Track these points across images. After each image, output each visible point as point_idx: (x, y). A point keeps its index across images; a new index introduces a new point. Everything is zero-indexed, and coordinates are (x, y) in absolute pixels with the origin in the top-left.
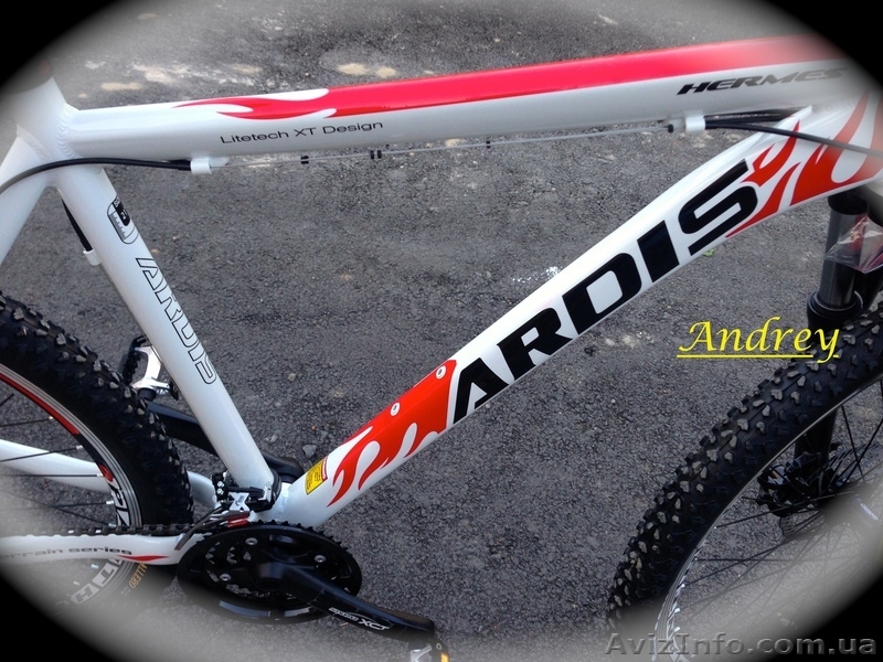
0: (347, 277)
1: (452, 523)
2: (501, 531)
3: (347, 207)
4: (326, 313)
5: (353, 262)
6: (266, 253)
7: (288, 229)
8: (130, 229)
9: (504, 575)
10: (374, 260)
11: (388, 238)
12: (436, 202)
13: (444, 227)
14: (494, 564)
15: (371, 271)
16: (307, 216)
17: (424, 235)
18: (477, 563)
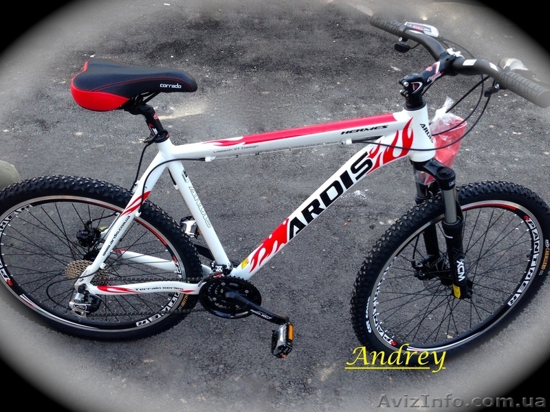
0: (264, 198)
1: (306, 297)
2: (327, 300)
3: (265, 167)
4: (255, 213)
5: (267, 191)
6: (229, 188)
7: (238, 178)
8: (187, 178)
9: (327, 316)
10: (276, 190)
11: (283, 180)
12: (305, 163)
13: (308, 174)
14: (323, 312)
15: (275, 195)
16: (247, 171)
17: (299, 178)
18: (316, 311)
